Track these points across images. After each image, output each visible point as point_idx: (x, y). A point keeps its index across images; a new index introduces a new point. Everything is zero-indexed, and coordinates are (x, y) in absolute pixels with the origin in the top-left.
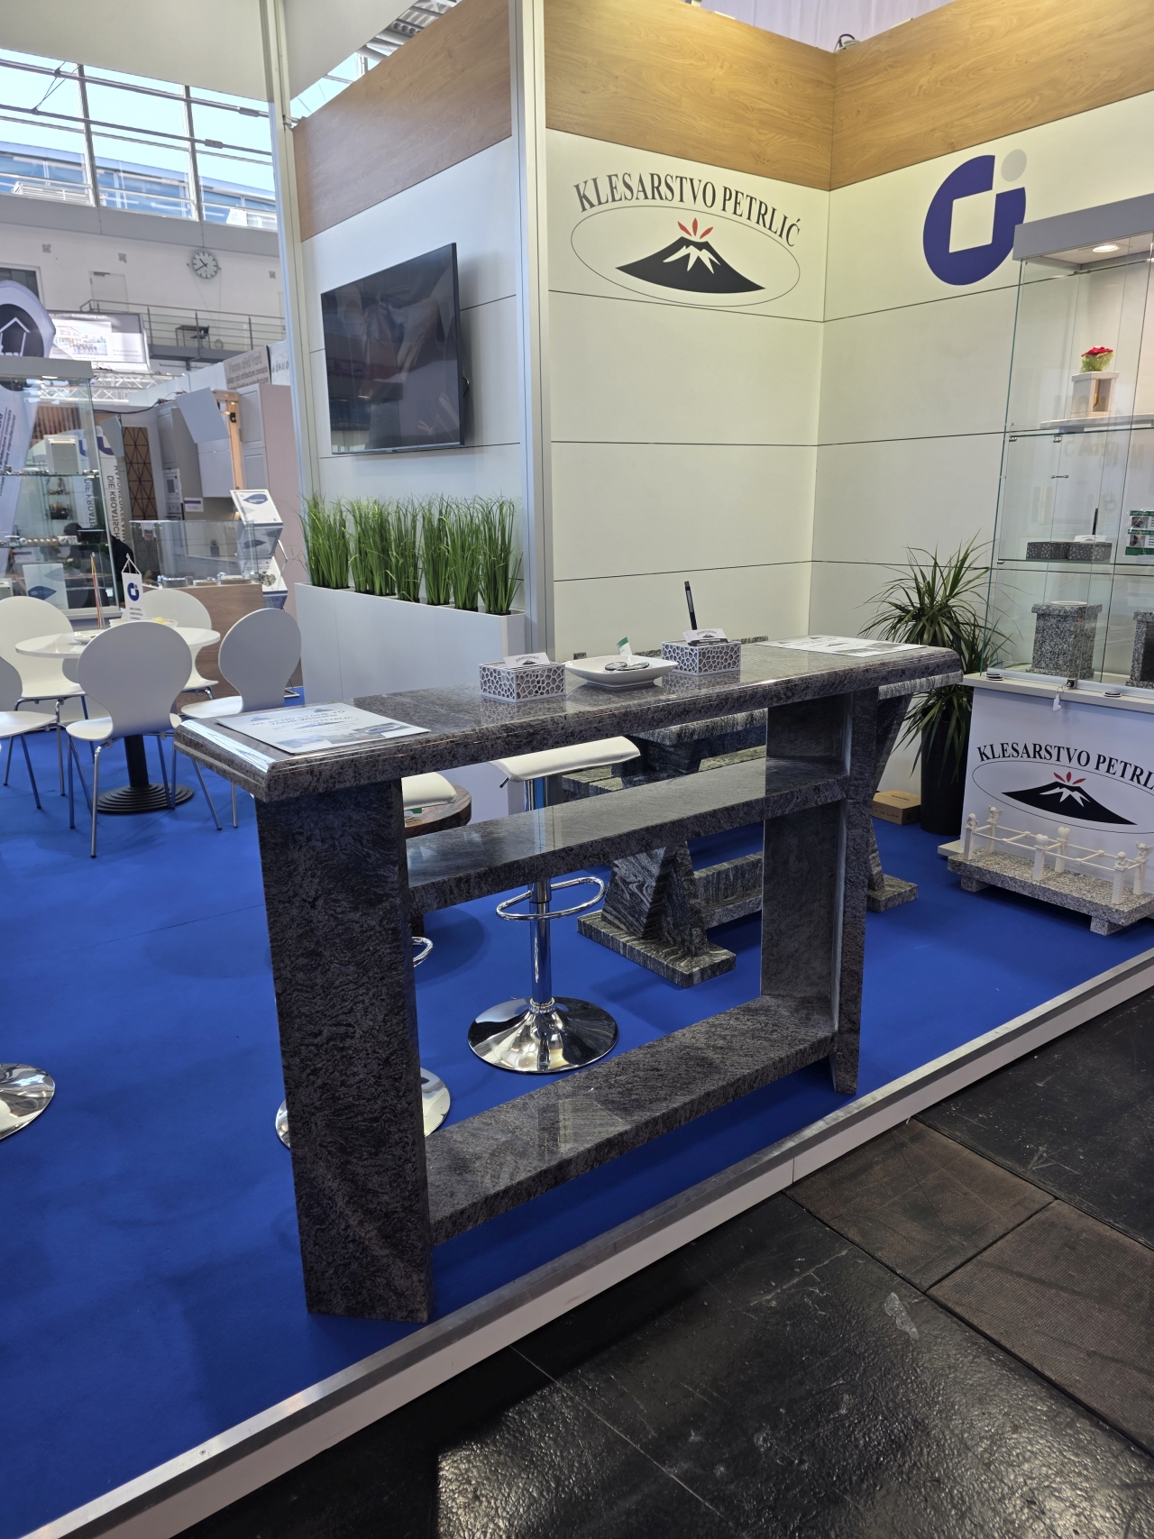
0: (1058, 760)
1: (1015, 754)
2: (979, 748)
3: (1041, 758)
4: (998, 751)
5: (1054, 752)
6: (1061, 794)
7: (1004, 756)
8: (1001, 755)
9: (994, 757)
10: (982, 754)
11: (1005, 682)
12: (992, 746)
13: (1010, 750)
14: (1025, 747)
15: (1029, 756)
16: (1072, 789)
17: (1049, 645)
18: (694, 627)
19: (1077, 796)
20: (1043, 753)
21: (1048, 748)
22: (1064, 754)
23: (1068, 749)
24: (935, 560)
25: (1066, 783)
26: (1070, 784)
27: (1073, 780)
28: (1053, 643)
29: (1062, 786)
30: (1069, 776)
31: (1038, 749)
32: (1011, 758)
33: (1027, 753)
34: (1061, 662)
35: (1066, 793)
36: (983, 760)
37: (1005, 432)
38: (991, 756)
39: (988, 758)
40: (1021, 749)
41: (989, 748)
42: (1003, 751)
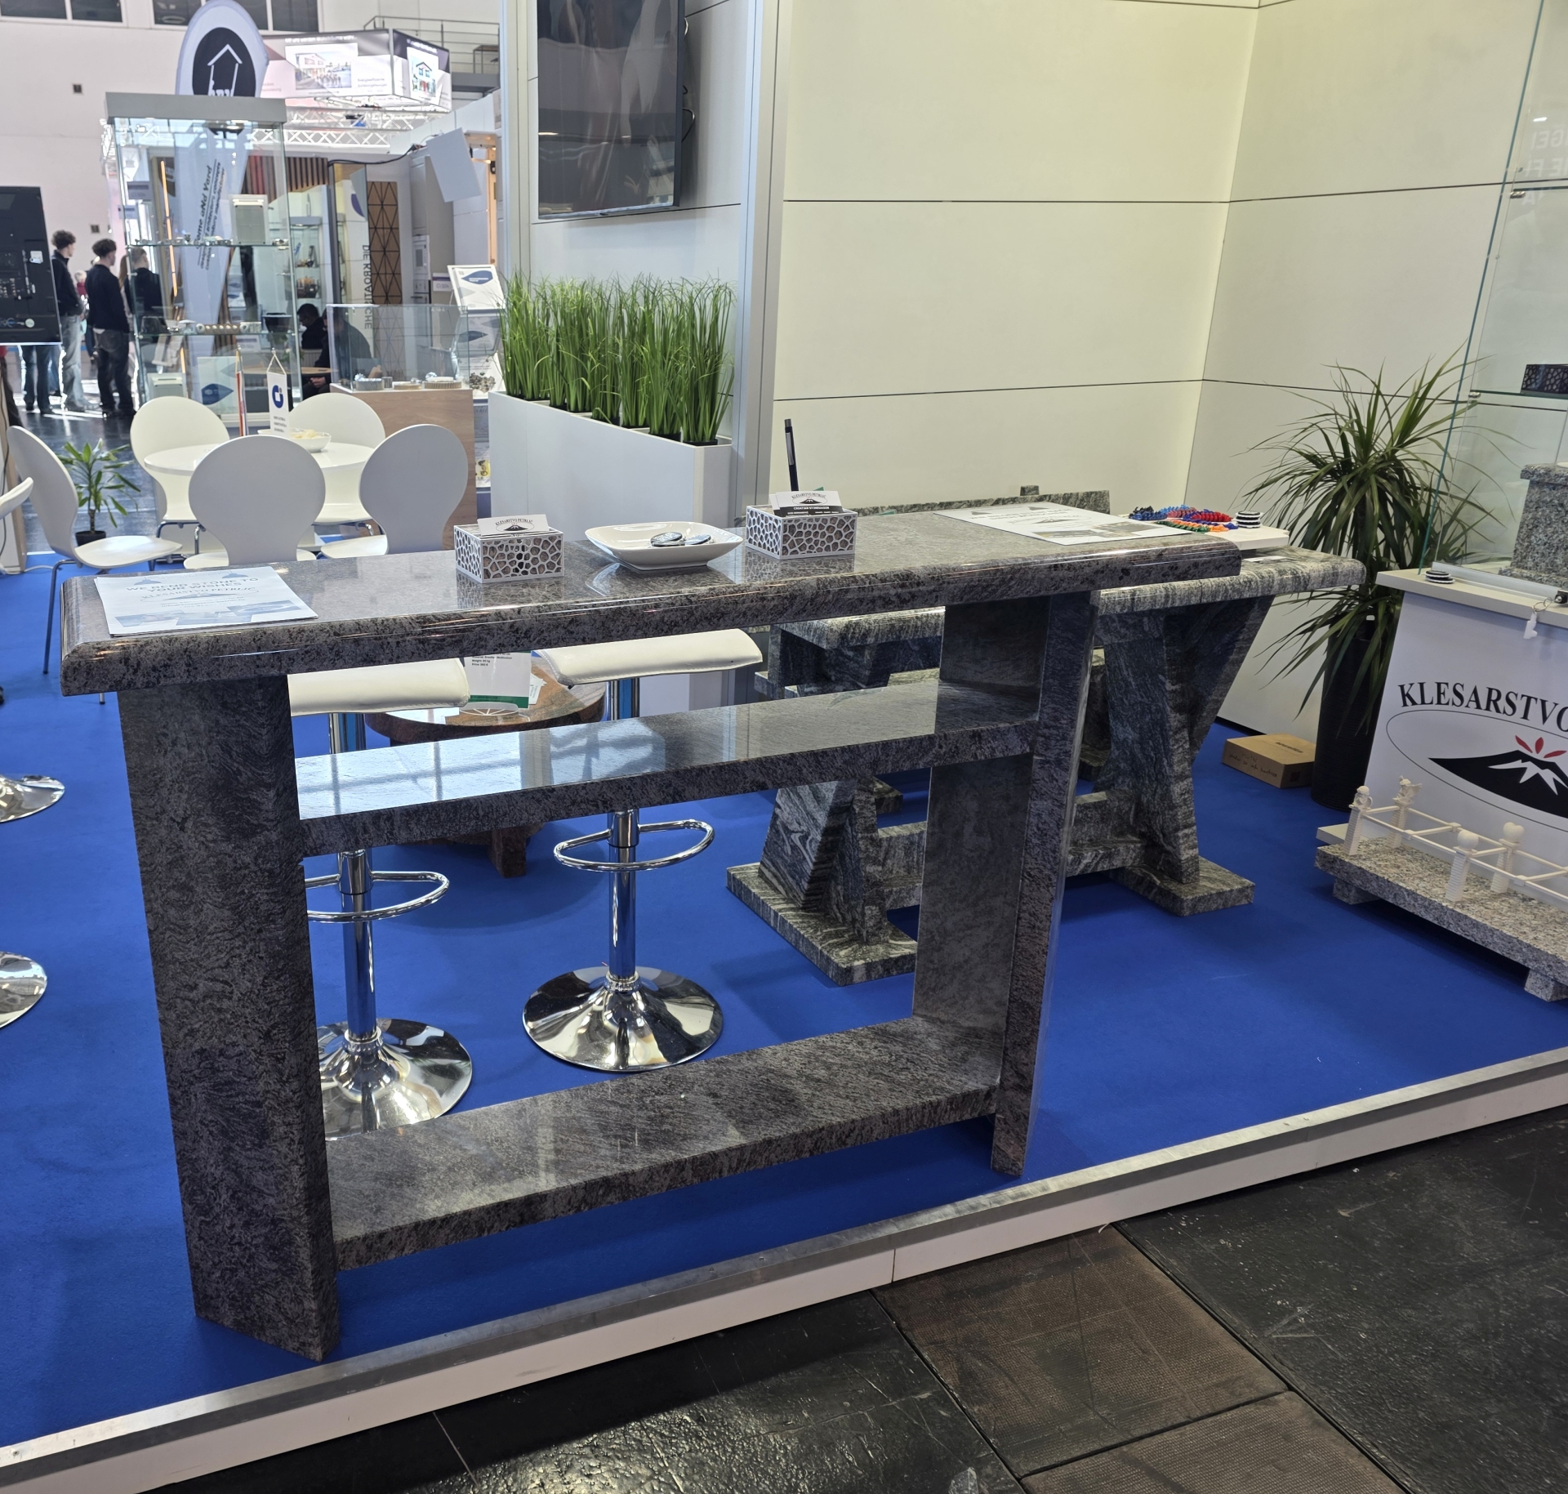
0: (1525, 717)
1: (1457, 701)
2: (1402, 687)
3: (1498, 710)
4: (1431, 693)
5: (1520, 705)
6: (1523, 770)
7: (1439, 702)
8: (1435, 701)
9: (1423, 703)
10: (1405, 696)
11: (1456, 587)
12: (1422, 685)
13: (1449, 695)
14: (1475, 692)
15: (1479, 707)
16: (1542, 765)
17: (1544, 532)
18: (795, 487)
19: (1548, 776)
20: (1502, 703)
21: (1512, 697)
22: (1535, 708)
23: (1543, 702)
24: (1378, 387)
25: (1534, 755)
26: (1540, 757)
27: (1545, 750)
28: (1550, 530)
29: (1526, 758)
30: (1539, 744)
31: (1494, 696)
32: (1450, 707)
33: (1477, 701)
34: (1559, 562)
35: (1531, 770)
36: (1405, 704)
37: (1504, 183)
38: (1418, 699)
39: (1414, 703)
40: (1467, 694)
41: (1417, 687)
42: (1439, 693)
